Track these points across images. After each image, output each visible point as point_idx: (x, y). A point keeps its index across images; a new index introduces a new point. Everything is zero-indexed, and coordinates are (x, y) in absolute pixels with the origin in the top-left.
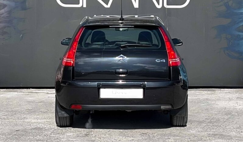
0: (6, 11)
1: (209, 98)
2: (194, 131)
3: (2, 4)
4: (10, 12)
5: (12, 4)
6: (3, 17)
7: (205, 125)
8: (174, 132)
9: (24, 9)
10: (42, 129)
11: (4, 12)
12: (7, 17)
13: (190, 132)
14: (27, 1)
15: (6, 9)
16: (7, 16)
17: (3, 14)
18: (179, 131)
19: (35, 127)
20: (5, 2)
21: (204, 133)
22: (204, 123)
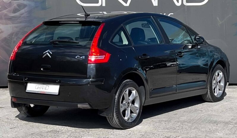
0: (26, 11)
1: (231, 96)
2: (221, 134)
3: (22, 4)
4: (30, 12)
5: (33, 4)
6: (23, 17)
7: (232, 126)
8: (200, 135)
9: (44, 8)
10: (59, 132)
11: (24, 12)
12: (27, 17)
13: (217, 135)
14: (47, 1)
15: (26, 9)
16: (27, 15)
17: (23, 13)
18: (205, 134)
19: (52, 129)
20: (25, 2)
21: (232, 136)
22: (231, 124)
